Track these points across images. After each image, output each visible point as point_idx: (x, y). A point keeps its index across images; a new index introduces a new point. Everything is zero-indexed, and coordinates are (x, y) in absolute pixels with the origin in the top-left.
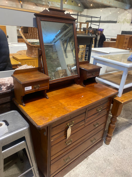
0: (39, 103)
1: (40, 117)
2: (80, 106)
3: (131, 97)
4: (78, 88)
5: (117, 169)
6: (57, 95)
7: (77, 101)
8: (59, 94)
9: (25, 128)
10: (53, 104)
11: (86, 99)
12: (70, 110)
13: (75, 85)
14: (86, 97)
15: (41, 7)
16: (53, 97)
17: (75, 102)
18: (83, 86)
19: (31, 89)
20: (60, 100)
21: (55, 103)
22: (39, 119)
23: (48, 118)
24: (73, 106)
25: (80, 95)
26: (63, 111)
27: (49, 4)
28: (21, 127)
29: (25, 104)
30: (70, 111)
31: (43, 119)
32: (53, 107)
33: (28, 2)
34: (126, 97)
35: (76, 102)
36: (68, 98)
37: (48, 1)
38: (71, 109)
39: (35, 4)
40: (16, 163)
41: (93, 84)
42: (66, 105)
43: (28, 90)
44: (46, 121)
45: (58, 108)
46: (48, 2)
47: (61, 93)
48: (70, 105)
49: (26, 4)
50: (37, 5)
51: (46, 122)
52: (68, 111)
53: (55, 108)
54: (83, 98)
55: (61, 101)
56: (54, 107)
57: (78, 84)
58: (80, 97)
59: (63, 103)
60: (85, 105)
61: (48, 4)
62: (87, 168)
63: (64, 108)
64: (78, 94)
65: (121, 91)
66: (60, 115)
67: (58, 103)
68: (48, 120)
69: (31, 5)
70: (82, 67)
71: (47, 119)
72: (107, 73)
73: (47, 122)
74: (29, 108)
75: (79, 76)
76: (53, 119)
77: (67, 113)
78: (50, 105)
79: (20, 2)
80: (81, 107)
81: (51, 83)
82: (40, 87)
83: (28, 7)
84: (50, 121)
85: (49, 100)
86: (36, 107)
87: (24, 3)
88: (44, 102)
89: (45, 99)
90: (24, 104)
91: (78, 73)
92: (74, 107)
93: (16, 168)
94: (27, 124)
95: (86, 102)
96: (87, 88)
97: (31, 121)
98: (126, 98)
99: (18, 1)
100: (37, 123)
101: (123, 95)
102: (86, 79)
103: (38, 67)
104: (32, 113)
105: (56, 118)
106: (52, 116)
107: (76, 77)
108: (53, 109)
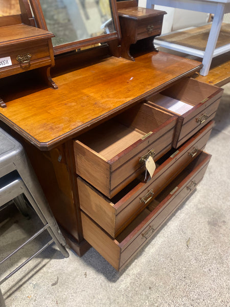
0: (37, 98)
1: (44, 126)
2: (129, 97)
3: (226, 74)
4: (120, 63)
5: (200, 207)
6: (75, 80)
7: (121, 88)
8: (80, 78)
9: (14, 153)
10: (69, 98)
11: (140, 83)
12: (108, 106)
13: (112, 59)
14: (137, 79)
16: (66, 84)
17: (117, 91)
18: (129, 59)
19: (10, 63)
20: (83, 89)
21: (74, 96)
22: (41, 130)
23: (60, 125)
24: (113, 98)
25: (126, 76)
26: (94, 111)
28: (3, 151)
29: (5, 102)
30: (109, 108)
31: (52, 128)
32: (69, 104)
34: (217, 74)
35: (120, 91)
36: (101, 85)
38: (111, 105)
40: (16, 222)
41: (149, 55)
42: (99, 98)
43: (4, 66)
44: (58, 131)
45: (82, 104)
47: (84, 76)
48: (108, 97)
51: (58, 135)
52: (104, 109)
53: (75, 105)
54: (132, 81)
55: (85, 91)
56: (73, 104)
57: (118, 57)
58: (128, 81)
59: (92, 95)
60: (140, 94)
63: (96, 104)
64: (120, 75)
65: (207, 63)
66: (87, 119)
67: (79, 96)
68: (63, 129)
70: (125, 13)
71: (59, 127)
72: (174, 32)
73: (61, 133)
74: (15, 111)
75: (120, 37)
76: (73, 127)
77: (103, 113)
78: (62, 101)
80: (132, 98)
81: (58, 52)
82: (31, 60)
84: (67, 130)
85: (59, 91)
86: (30, 108)
88: (48, 96)
89: (49, 90)
90: (2, 103)
91: (116, 29)
92: (116, 100)
93: (18, 230)
94: (17, 143)
95: (141, 88)
96: (139, 61)
97: (24, 135)
98: (216, 77)
100: (38, 138)
101: (211, 71)
102: (135, 43)
103: (20, 13)
104: (24, 119)
105: (80, 124)
106: (70, 121)
107: (113, 37)
108: (70, 107)
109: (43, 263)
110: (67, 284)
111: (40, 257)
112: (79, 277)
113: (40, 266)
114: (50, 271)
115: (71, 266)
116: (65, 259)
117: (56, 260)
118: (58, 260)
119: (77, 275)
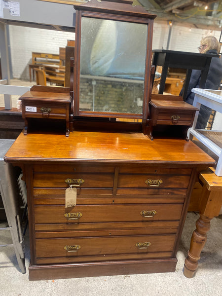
15: (203, 29)
19: (35, 111)
27: (220, 23)
33: (182, 22)
37: (219, 19)
39: (195, 25)
46: (217, 20)
49: (178, 25)
50: (197, 26)
61: (218, 24)
62: (113, 290)
69: (186, 27)
79: (168, 24)
83: (181, 30)
87: (175, 25)
99: (166, 22)
109: (8, 265)
110: (3, 290)
111: (10, 259)
112: (14, 293)
113: (5, 265)
114: (5, 273)
115: (19, 281)
116: (21, 273)
117: (16, 269)
118: (17, 270)
119: (14, 291)
